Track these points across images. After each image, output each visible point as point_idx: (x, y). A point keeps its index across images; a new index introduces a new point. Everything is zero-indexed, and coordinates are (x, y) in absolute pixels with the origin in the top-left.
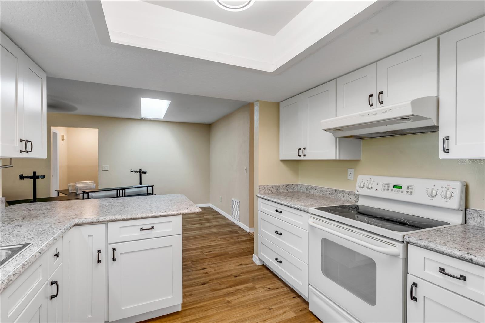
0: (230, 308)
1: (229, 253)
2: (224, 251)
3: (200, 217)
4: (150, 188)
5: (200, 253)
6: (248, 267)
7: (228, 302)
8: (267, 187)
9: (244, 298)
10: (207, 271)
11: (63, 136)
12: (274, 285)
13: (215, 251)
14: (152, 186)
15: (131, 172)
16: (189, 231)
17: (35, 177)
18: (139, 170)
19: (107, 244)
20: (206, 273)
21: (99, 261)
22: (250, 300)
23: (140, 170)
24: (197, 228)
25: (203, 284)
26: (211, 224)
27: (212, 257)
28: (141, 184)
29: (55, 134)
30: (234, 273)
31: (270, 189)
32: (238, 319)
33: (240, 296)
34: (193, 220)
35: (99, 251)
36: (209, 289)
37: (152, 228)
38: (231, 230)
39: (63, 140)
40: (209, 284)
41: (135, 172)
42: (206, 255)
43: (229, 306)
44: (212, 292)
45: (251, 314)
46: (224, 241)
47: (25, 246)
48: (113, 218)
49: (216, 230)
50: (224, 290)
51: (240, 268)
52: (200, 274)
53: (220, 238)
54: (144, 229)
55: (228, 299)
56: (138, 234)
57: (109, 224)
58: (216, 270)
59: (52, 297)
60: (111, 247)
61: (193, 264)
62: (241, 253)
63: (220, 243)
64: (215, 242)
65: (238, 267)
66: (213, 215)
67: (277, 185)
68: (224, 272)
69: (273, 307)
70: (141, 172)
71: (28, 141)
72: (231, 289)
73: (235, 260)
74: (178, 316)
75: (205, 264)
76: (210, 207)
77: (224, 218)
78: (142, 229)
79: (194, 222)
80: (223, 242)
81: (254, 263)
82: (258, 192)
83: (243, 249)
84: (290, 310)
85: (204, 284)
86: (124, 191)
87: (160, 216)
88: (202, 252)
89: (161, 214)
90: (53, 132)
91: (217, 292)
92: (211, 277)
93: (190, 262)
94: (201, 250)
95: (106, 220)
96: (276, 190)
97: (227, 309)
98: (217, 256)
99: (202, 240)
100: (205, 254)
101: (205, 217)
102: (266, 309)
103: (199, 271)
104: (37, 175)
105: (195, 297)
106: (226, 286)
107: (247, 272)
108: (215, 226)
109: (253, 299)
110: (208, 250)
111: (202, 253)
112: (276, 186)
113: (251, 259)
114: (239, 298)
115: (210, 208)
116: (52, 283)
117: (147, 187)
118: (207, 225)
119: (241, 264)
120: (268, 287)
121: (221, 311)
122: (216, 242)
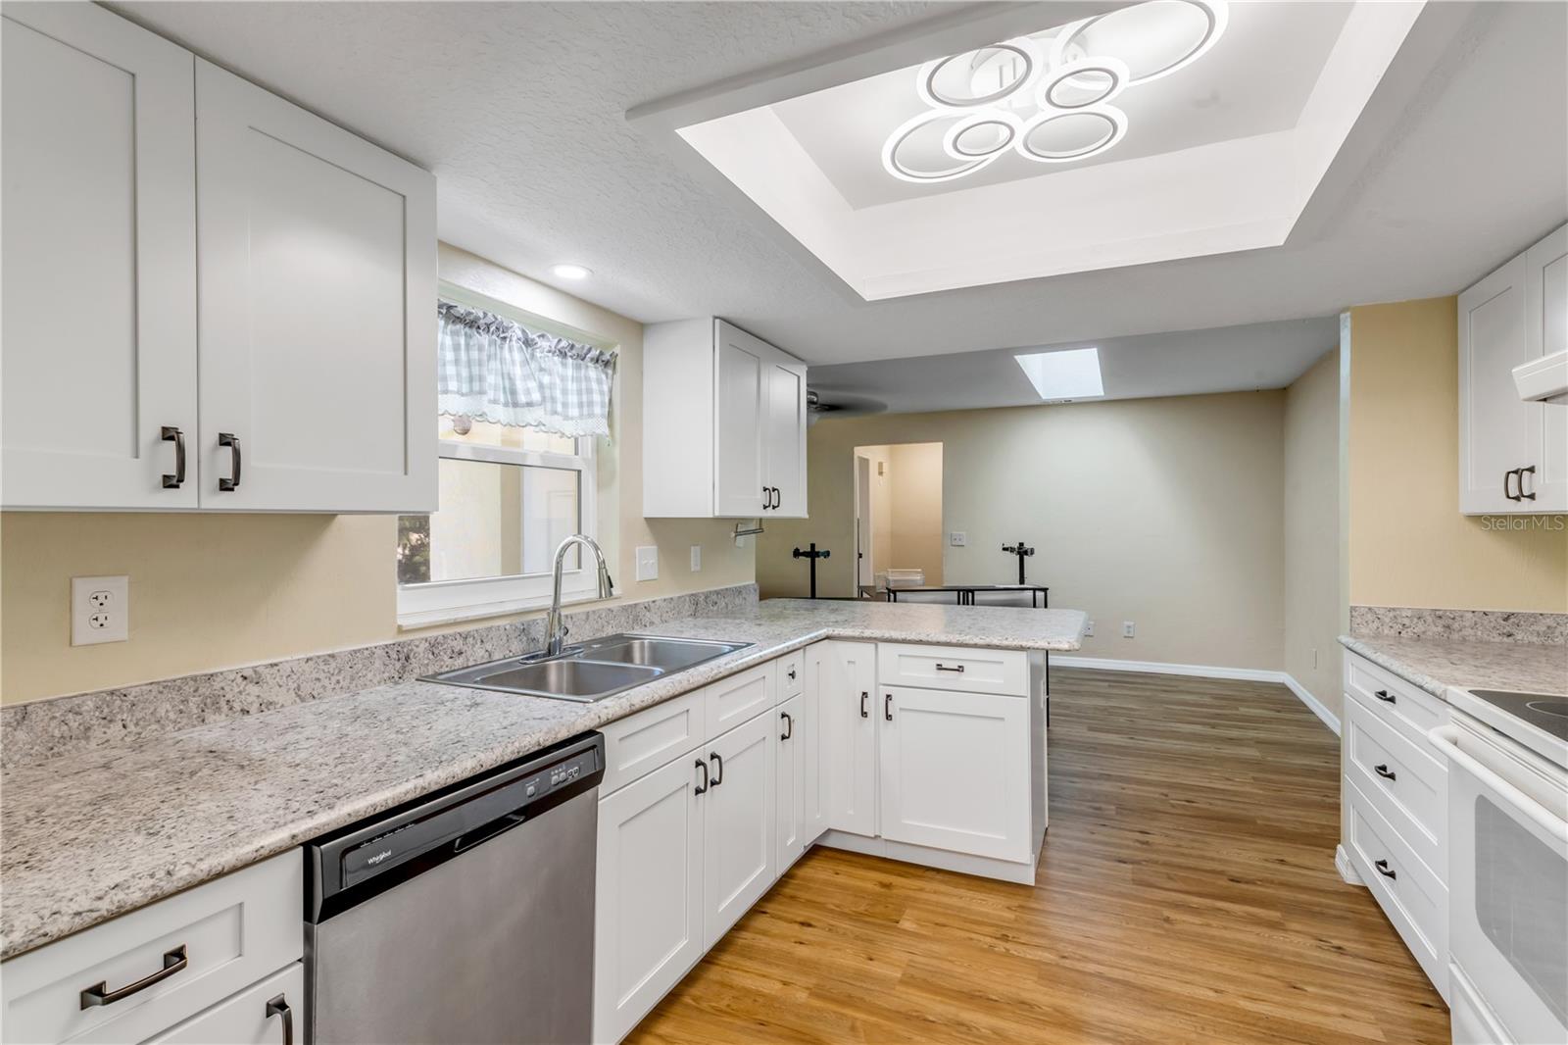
0: (1163, 932)
1: (1259, 822)
2: (1244, 813)
3: (1219, 707)
4: (1040, 595)
5: (1157, 796)
6: (1304, 875)
7: (1167, 920)
8: (1391, 614)
9: (1223, 931)
10: (1151, 841)
11: (880, 465)
12: (1369, 948)
13: (1211, 804)
14: (1045, 590)
15: (1004, 549)
16: (1159, 737)
17: (813, 554)
18: (1016, 546)
19: (877, 684)
20: (1147, 843)
21: (864, 714)
22: (1240, 943)
23: (1021, 544)
24: (1191, 733)
25: (1120, 861)
26: (1251, 734)
27: (1190, 816)
28: (1022, 581)
29: (865, 462)
30: (1234, 871)
31: (1407, 621)
32: (1168, 959)
33: (1214, 923)
34: (1193, 711)
35: (865, 694)
36: (1130, 875)
37: (960, 669)
38: (1318, 767)
39: (881, 473)
40: (1139, 867)
41: (1012, 550)
42: (1173, 806)
43: (1163, 928)
44: (1134, 884)
45: (1215, 968)
46: (1261, 789)
47: (749, 645)
48: (887, 635)
49: (1258, 754)
50: (1173, 894)
51: (1267, 868)
52: (1127, 839)
53: (1254, 778)
54: (944, 666)
55: (1167, 913)
56: (932, 677)
57: (880, 645)
58: (1179, 846)
59: (783, 738)
60: (884, 691)
61: (1117, 813)
62: (1307, 835)
63: (1247, 789)
64: (1230, 783)
65: (1261, 864)
66: (1279, 711)
67: (1446, 611)
68: (1203, 857)
69: (1310, 989)
70: (1022, 552)
71: (774, 490)
72: (1195, 900)
73: (1266, 845)
74: (1022, 892)
75: (1156, 823)
76: (1283, 684)
77: (1321, 726)
78: (940, 667)
79: (1193, 716)
80: (1255, 791)
81: (1336, 873)
82: (1349, 628)
83: (1323, 827)
84: (1374, 1022)
85: (1125, 863)
86: (970, 594)
87: (976, 646)
88: (1166, 795)
89: (977, 641)
90: (859, 457)
91: (1149, 889)
92: (1154, 856)
93: (1113, 807)
94: (1165, 791)
95: (874, 636)
96: (1440, 629)
97: (1153, 930)
98: (1207, 818)
99: (1185, 767)
100: (1172, 802)
101: (1243, 710)
102: (1282, 981)
103: (1126, 832)
104: (816, 550)
105: (1081, 877)
106: (1185, 887)
107: (1282, 884)
108: (1259, 742)
109: (1252, 946)
110: (1190, 795)
111: (1164, 797)
112: (1441, 613)
113: (1331, 860)
114: (1208, 925)
115: (1283, 689)
116: (783, 716)
117: (1034, 590)
118: (1234, 733)
119: (1282, 860)
120: (1336, 942)
121: (1132, 926)
122: (1232, 785)
